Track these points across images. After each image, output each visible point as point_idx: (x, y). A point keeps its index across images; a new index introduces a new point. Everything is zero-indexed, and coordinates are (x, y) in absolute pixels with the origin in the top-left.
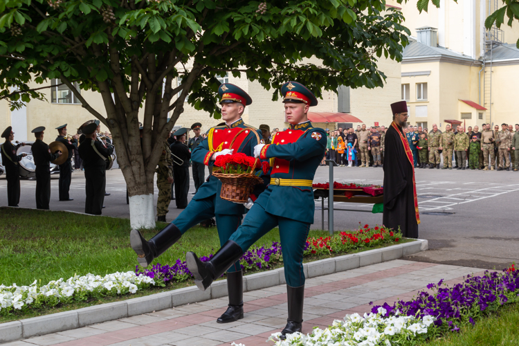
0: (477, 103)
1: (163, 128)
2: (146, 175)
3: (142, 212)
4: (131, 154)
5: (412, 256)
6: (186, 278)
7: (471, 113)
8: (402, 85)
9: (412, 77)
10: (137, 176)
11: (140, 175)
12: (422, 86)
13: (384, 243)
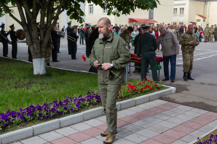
0: (203, 15)
1: (49, 27)
2: (41, 49)
3: (38, 66)
4: (33, 39)
5: (166, 97)
6: (20, 122)
7: (200, 20)
8: (174, 9)
9: (178, 6)
10: (36, 50)
11: (37, 49)
12: (182, 9)
13: (151, 90)
